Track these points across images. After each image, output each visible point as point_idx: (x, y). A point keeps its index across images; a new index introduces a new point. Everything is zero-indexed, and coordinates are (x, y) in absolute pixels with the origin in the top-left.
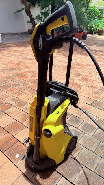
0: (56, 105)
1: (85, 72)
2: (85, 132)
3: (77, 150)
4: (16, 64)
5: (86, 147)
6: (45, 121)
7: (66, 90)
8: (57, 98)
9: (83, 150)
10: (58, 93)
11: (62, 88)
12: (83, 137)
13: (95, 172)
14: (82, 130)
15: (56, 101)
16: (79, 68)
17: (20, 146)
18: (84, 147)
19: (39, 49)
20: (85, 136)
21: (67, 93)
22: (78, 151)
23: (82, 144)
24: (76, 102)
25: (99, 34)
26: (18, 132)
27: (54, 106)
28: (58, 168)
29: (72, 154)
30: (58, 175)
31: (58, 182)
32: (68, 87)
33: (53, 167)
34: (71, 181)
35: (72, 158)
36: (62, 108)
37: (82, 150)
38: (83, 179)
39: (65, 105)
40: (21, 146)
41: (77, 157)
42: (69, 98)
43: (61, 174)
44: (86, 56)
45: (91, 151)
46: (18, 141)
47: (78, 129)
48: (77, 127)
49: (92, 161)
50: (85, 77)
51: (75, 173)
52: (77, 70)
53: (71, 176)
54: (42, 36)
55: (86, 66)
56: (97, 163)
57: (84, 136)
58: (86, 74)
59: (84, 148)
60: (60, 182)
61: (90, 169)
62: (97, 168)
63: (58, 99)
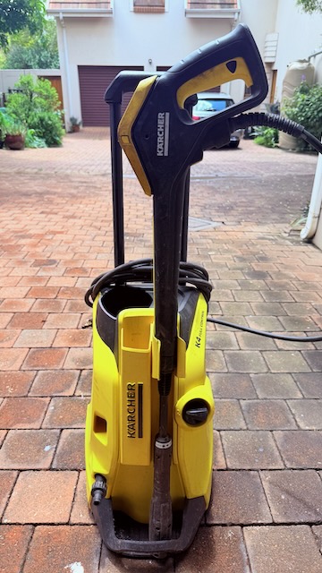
1: (59, 253)
5: (225, 428)
9: (224, 438)
13: (288, 466)
16: (35, 246)
17: (55, 536)
18: (219, 430)
19: (160, 154)
22: (217, 447)
25: (13, 146)
26: (5, 500)
28: (214, 515)
30: (230, 532)
31: (243, 546)
33: (203, 522)
34: (267, 522)
37: (223, 440)
38: (283, 497)
40: (59, 533)
41: (228, 460)
43: (233, 525)
45: (241, 429)
46: (31, 527)
49: (261, 450)
50: (73, 265)
51: (258, 500)
52: (32, 250)
53: (257, 511)
54: (168, 114)
55: (48, 237)
56: (275, 448)
58: (67, 258)
59: (222, 433)
60: (248, 542)
61: (274, 468)
62: (284, 457)
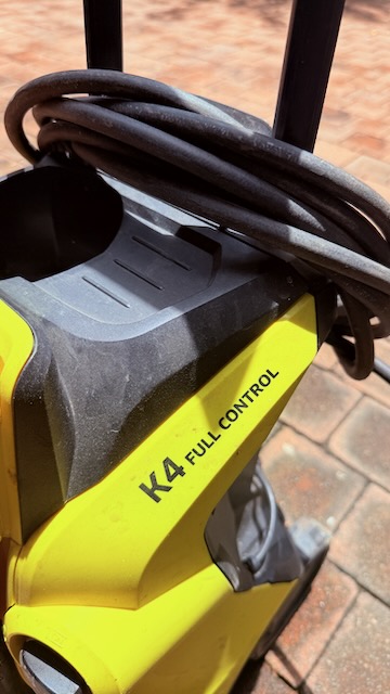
0: (137, 396)
2: (374, 476)
3: (317, 613)
4: (12, 57)
5: (379, 592)
6: (23, 568)
7: (277, 195)
8: (160, 307)
9: (357, 611)
10: (184, 232)
11: (225, 167)
12: (357, 514)
14: (355, 462)
15: (139, 349)
18: (363, 588)
20: (374, 507)
21: (298, 236)
22: (323, 620)
23: (350, 564)
24: (374, 321)
27: (120, 408)
29: (285, 649)
32: (305, 156)
35: (281, 677)
36: (221, 419)
37: (351, 616)
39: (256, 389)
42: (307, 304)
44: (372, 25)
47: (329, 453)
48: (320, 437)
50: (369, 130)
55: (372, 74)
57: (362, 504)
58: (374, 115)
59: (364, 599)
63: (172, 315)
